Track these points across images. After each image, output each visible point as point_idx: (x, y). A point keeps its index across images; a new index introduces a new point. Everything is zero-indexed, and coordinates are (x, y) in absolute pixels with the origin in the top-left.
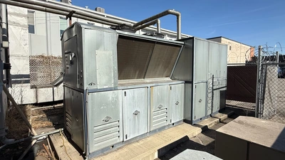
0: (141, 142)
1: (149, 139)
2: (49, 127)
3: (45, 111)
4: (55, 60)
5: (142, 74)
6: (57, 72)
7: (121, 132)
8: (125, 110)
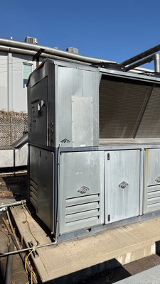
0: (130, 229)
1: (141, 225)
2: (8, 197)
3: (5, 179)
4: (17, 117)
5: (132, 132)
6: (19, 131)
7: (102, 210)
8: (108, 179)
